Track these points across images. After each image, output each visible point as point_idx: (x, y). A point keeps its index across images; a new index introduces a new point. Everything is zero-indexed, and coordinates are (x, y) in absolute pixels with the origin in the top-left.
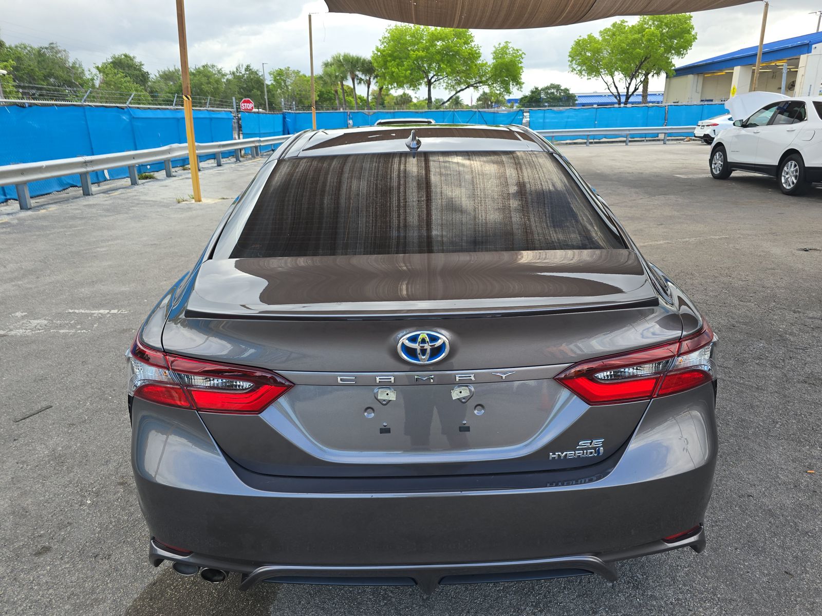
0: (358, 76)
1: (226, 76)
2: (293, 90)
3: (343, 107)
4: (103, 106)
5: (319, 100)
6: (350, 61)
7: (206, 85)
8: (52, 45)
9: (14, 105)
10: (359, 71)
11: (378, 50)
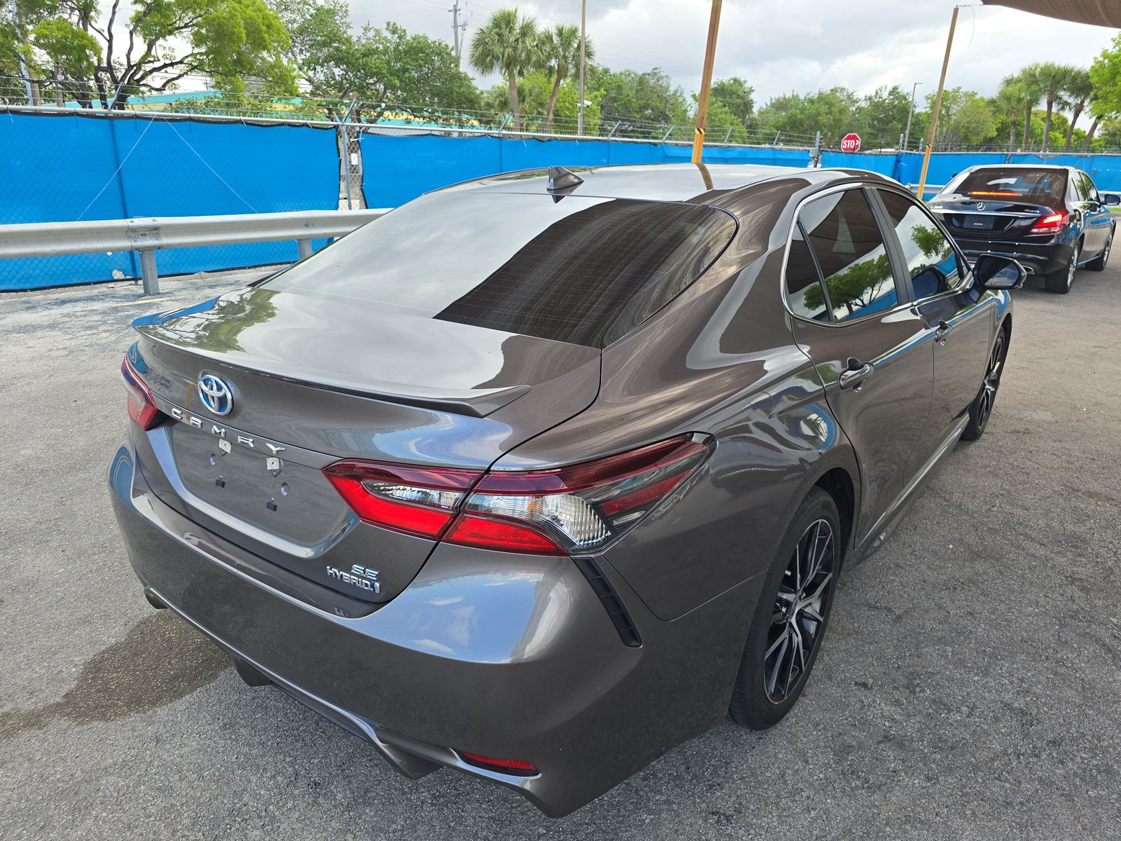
0: (1060, 98)
1: (857, 102)
2: (958, 123)
3: (1021, 147)
4: (632, 142)
5: (997, 136)
6: (1050, 76)
7: (825, 116)
8: (655, 71)
9: (532, 139)
10: (1065, 90)
11: (1105, 55)
